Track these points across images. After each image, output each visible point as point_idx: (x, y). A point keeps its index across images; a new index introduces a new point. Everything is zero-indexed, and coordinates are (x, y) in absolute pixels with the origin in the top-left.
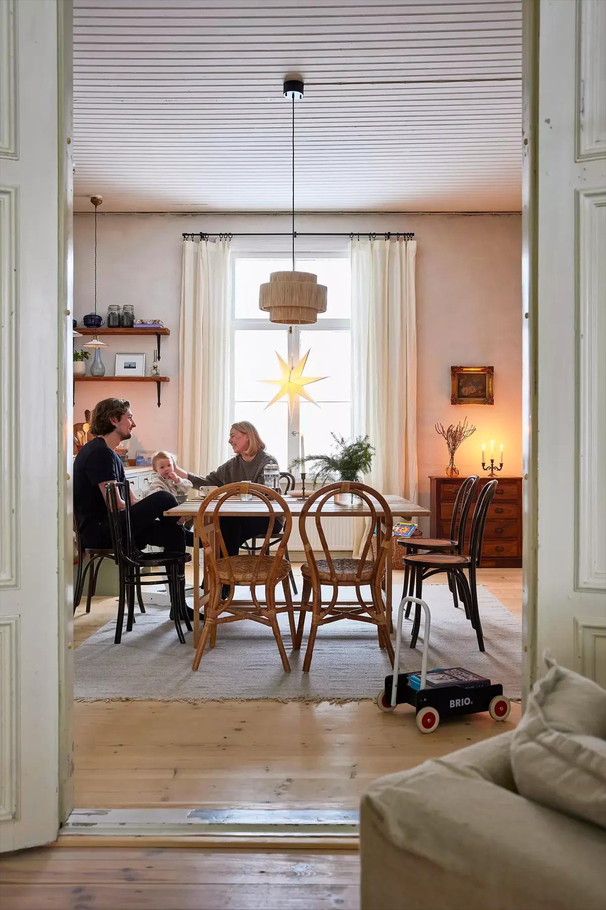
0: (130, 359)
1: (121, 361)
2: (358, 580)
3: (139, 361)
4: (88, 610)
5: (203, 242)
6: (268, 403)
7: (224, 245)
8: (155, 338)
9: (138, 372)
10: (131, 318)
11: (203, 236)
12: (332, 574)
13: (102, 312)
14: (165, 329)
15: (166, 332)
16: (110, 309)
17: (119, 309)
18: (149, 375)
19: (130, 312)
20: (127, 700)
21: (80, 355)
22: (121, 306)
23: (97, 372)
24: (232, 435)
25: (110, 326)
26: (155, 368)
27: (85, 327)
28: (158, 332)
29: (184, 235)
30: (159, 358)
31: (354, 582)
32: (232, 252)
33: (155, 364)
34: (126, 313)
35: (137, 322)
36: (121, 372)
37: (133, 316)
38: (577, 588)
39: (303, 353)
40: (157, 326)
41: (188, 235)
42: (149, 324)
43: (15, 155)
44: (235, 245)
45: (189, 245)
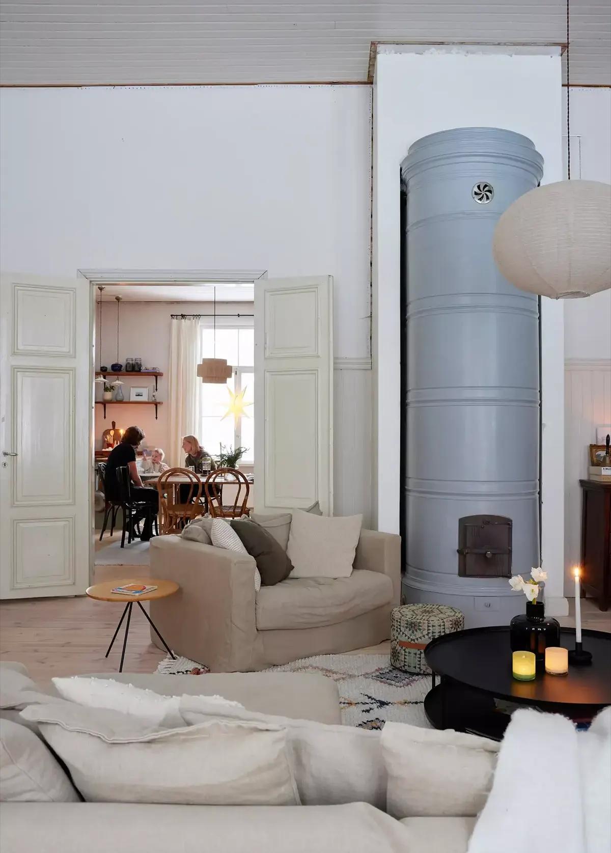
0: (139, 390)
1: (134, 392)
2: (233, 515)
3: (145, 392)
4: (111, 535)
5: (183, 320)
6: (221, 418)
7: (195, 322)
8: (154, 377)
9: (144, 398)
10: (140, 366)
11: (183, 316)
12: (221, 512)
13: (122, 362)
14: (159, 373)
15: (161, 374)
16: (127, 360)
17: (132, 360)
18: (150, 401)
19: (139, 362)
20: (122, 565)
21: (109, 387)
22: (134, 359)
23: (119, 398)
24: (184, 444)
25: (127, 371)
26: (154, 396)
27: (112, 371)
28: (156, 375)
29: (172, 315)
30: (156, 389)
31: (232, 515)
32: (201, 326)
33: (154, 394)
34: (137, 363)
35: (143, 368)
36: (134, 398)
37: (141, 364)
38: (265, 507)
39: (243, 388)
40: (155, 371)
41: (174, 315)
42: (151, 370)
43: (75, 357)
44: (202, 322)
45: (175, 321)
